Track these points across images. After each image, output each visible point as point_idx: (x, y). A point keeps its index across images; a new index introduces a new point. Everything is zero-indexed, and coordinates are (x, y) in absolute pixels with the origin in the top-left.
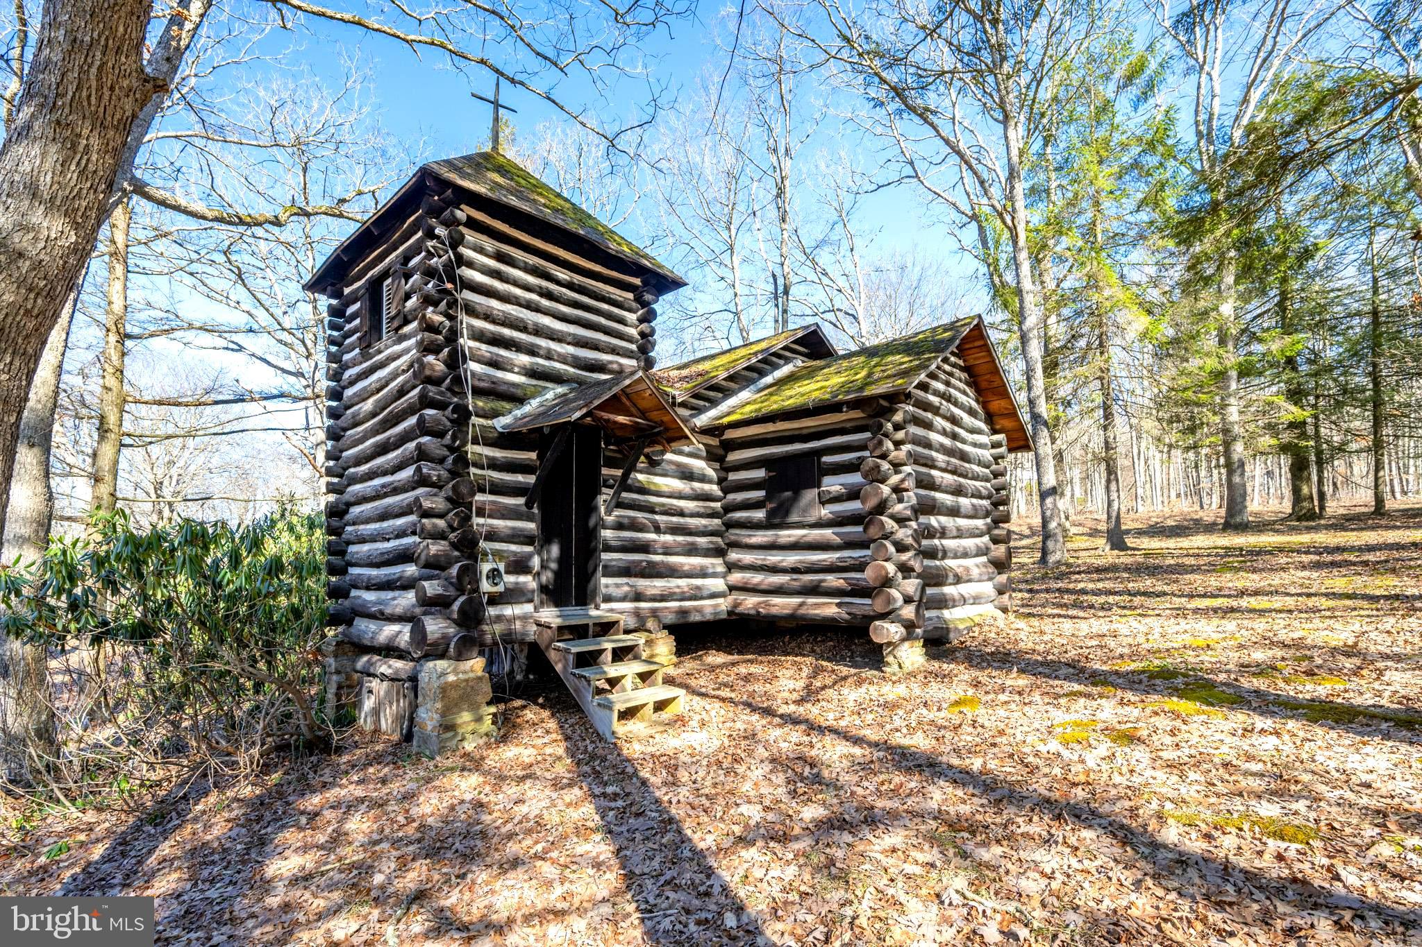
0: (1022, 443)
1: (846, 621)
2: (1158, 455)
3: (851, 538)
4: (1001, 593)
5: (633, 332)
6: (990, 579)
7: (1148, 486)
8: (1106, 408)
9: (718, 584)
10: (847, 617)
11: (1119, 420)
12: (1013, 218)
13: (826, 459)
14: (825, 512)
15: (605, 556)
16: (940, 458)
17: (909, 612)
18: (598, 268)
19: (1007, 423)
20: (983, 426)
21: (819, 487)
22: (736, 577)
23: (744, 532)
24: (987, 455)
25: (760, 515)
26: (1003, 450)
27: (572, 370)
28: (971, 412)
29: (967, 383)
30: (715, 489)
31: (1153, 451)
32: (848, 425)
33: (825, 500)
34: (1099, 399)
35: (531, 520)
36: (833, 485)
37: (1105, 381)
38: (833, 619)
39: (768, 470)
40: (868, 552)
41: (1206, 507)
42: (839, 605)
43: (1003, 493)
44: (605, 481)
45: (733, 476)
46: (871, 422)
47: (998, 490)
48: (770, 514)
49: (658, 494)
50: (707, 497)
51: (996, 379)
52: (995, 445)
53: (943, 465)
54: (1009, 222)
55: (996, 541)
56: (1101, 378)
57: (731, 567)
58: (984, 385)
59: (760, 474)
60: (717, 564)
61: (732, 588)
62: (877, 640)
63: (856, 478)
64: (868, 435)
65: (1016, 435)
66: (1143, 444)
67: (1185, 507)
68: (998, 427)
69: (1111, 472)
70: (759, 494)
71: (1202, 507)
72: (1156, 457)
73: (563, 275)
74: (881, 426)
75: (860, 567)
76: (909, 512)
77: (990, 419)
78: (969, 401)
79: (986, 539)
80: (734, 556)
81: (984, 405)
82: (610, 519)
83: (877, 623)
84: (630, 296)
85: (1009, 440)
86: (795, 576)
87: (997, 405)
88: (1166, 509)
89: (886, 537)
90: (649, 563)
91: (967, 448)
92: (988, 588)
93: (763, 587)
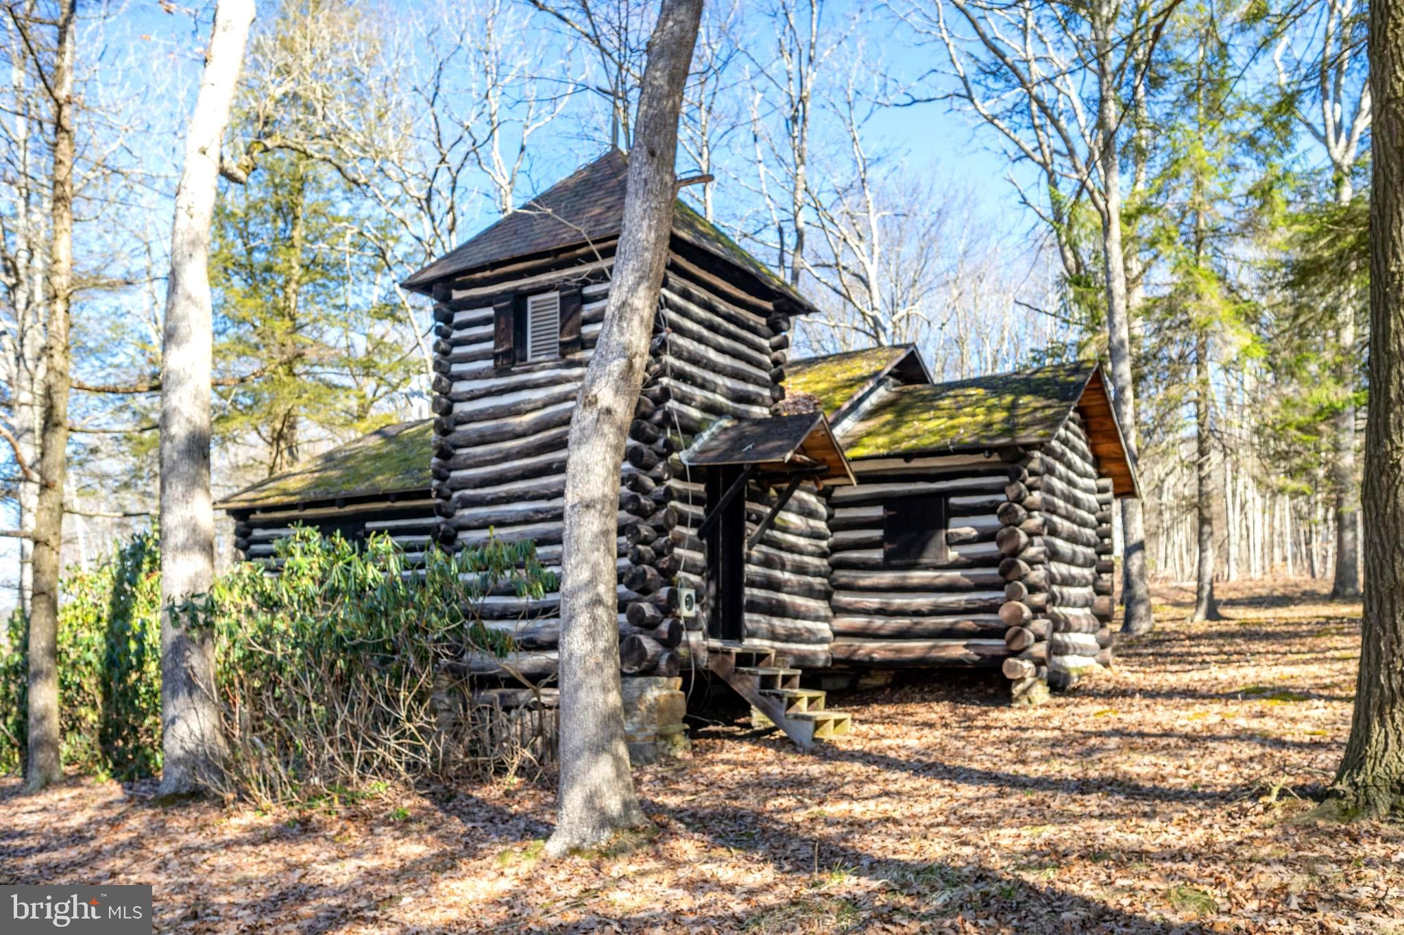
0: (1127, 489)
1: (974, 662)
2: (1259, 500)
3: (982, 580)
4: (1103, 647)
5: (767, 360)
6: (1094, 632)
7: (1244, 543)
8: (1201, 440)
9: (824, 629)
10: (977, 658)
11: (1215, 457)
12: (1107, 201)
13: (954, 500)
14: (953, 554)
15: (748, 591)
16: (1060, 503)
17: (1040, 649)
18: (742, 295)
19: (1114, 468)
20: (1090, 469)
21: (946, 527)
22: (844, 622)
23: (853, 573)
24: (1093, 500)
25: (877, 555)
26: (1109, 495)
27: (730, 403)
28: (1084, 457)
29: (1080, 426)
30: (821, 525)
31: (1252, 494)
32: (981, 468)
33: (952, 542)
34: (1192, 430)
35: (701, 551)
36: (964, 527)
37: (1202, 407)
38: (959, 662)
39: (886, 508)
40: (1002, 594)
41: (1318, 576)
42: (966, 647)
43: (1107, 541)
44: (749, 515)
45: (840, 514)
46: (1009, 467)
47: (1102, 538)
48: (888, 556)
49: (785, 530)
50: (818, 536)
51: (1108, 422)
52: (1102, 490)
53: (1063, 512)
54: (1102, 204)
55: (1099, 592)
56: (1197, 403)
57: (838, 610)
58: (1095, 427)
59: (877, 512)
60: (820, 606)
61: (837, 634)
62: (1009, 676)
63: (991, 521)
64: (1006, 479)
65: (1122, 480)
66: (1240, 482)
67: (1291, 575)
68: (1104, 471)
69: (1203, 521)
70: (877, 534)
71: (1313, 575)
72: (1255, 500)
73: (723, 306)
74: (1019, 473)
75: (993, 608)
76: (1042, 556)
77: (1097, 462)
78: (1082, 445)
79: (1090, 589)
80: (844, 598)
81: (1093, 447)
82: (755, 554)
83: (1011, 660)
84: (763, 321)
85: (1116, 485)
86: (916, 620)
87: (1106, 448)
88: (1268, 577)
89: (1020, 579)
90: (779, 601)
91: (1079, 494)
92: (1090, 640)
93: (883, 632)
